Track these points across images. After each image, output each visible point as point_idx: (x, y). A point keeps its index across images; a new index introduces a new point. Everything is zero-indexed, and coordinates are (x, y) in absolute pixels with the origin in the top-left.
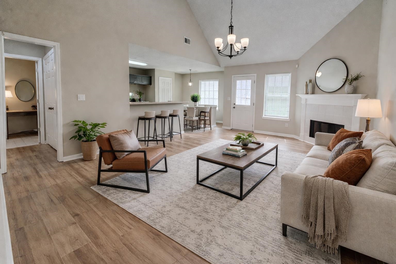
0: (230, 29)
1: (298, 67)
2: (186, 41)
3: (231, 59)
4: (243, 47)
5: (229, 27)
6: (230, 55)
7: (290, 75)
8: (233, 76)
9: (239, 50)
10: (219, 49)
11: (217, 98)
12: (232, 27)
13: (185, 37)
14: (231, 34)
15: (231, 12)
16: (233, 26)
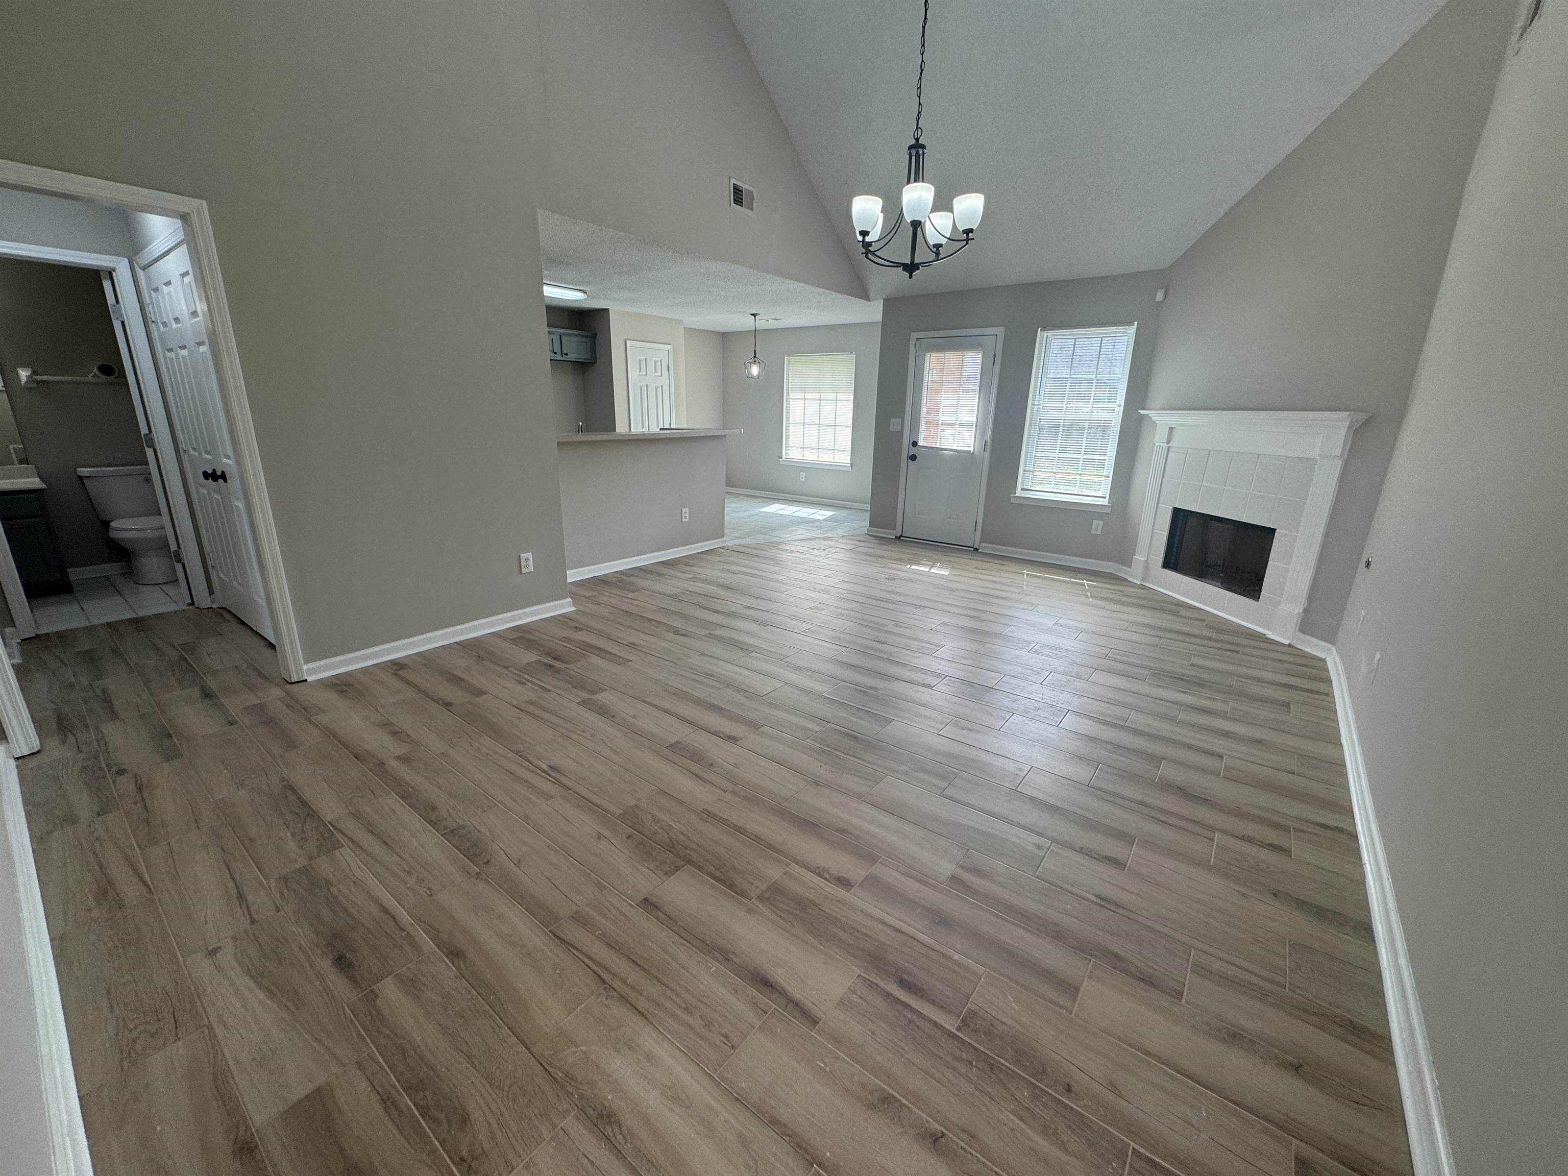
0: (914, 158)
1: (1164, 299)
2: (738, 196)
3: (911, 277)
4: (961, 230)
5: (910, 148)
6: (908, 261)
7: (1132, 330)
8: (914, 336)
9: (944, 241)
10: (868, 239)
11: (850, 422)
12: (921, 151)
13: (733, 181)
14: (917, 180)
15: (920, 88)
16: (923, 147)
